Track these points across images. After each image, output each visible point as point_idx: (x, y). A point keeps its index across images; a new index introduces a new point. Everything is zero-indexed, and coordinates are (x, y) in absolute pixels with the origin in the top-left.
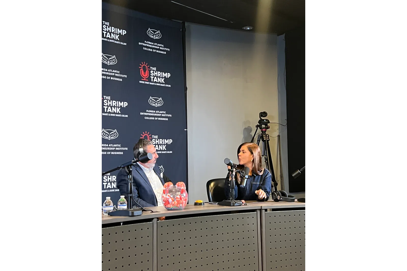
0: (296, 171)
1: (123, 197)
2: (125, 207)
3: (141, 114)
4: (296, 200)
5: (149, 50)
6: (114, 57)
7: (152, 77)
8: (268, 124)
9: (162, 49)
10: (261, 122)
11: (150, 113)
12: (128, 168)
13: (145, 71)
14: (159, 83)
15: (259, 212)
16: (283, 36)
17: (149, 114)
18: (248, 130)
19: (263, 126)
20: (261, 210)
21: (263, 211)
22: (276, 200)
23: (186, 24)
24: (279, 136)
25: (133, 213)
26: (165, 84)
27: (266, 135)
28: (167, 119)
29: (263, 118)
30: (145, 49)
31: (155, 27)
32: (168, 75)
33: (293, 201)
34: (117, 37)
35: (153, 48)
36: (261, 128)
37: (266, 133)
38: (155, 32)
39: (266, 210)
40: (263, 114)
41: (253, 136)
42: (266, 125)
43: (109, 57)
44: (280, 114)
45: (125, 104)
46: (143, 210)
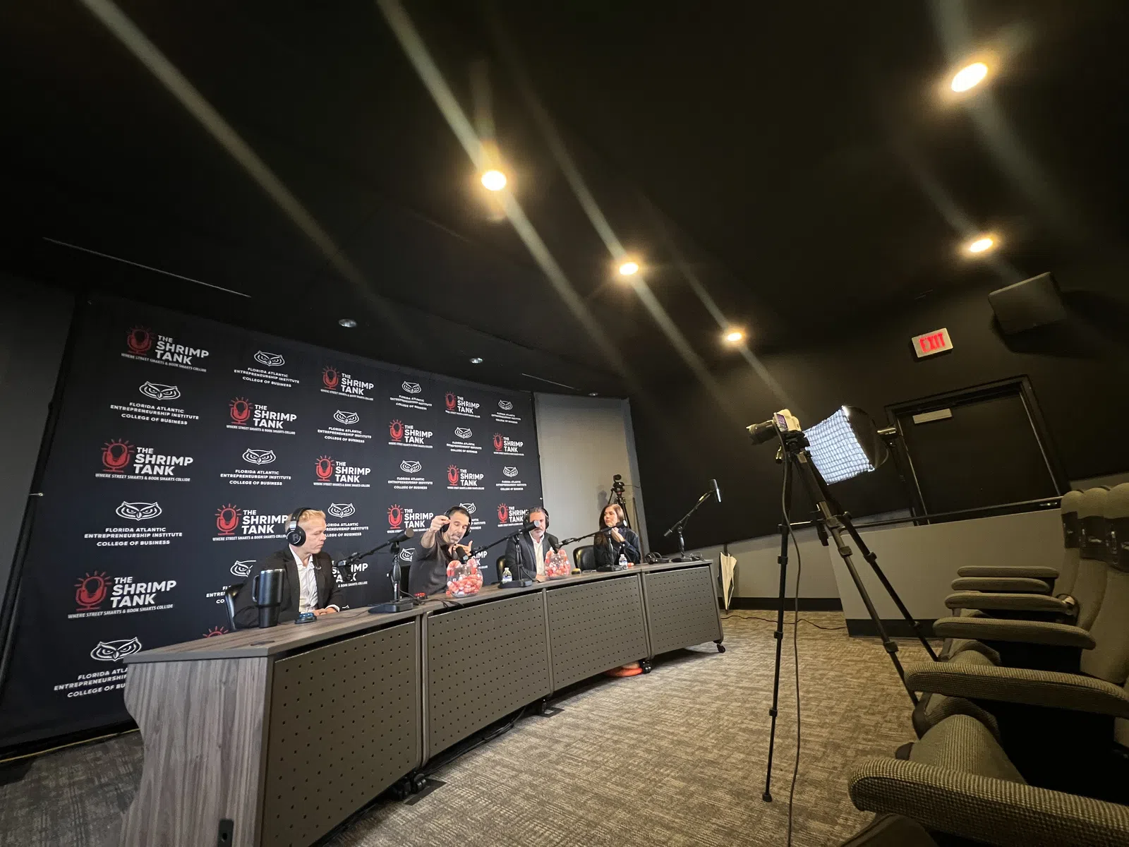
0: (667, 530)
1: (507, 569)
2: (510, 580)
3: (497, 485)
4: (670, 561)
5: (501, 420)
6: (469, 430)
7: (506, 447)
8: (624, 487)
9: (513, 419)
10: (616, 485)
11: (506, 483)
12: (515, 538)
13: (498, 442)
14: (513, 452)
15: (639, 575)
16: (627, 400)
17: (505, 486)
18: (603, 494)
19: (619, 489)
20: (641, 573)
21: (643, 574)
22: (651, 563)
23: (534, 394)
24: (634, 499)
25: (524, 584)
26: (519, 453)
27: (622, 499)
28: (522, 489)
29: (617, 481)
30: (498, 420)
31: (506, 399)
32: (521, 444)
33: (667, 562)
34: (471, 411)
35: (505, 419)
36: (616, 492)
37: (622, 496)
38: (506, 403)
39: (646, 573)
40: (617, 477)
41: (608, 500)
42: (621, 487)
43: (464, 431)
44: (633, 476)
45: (481, 476)
46: (533, 581)
